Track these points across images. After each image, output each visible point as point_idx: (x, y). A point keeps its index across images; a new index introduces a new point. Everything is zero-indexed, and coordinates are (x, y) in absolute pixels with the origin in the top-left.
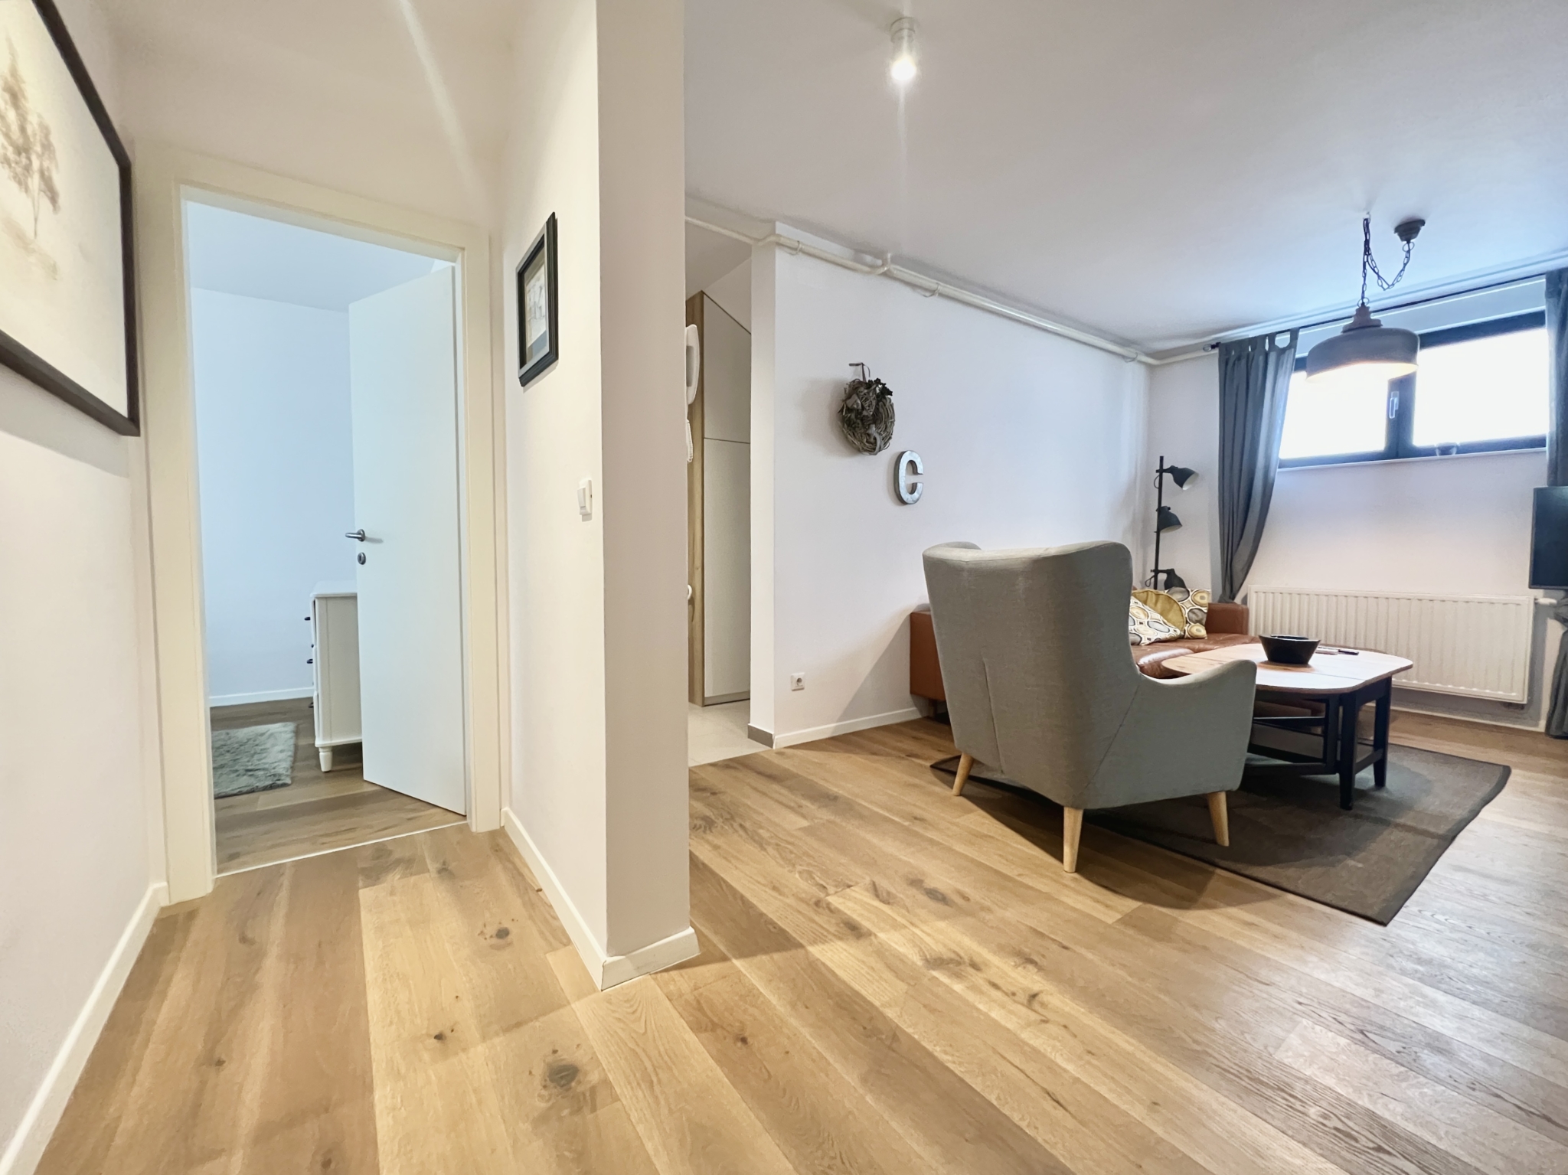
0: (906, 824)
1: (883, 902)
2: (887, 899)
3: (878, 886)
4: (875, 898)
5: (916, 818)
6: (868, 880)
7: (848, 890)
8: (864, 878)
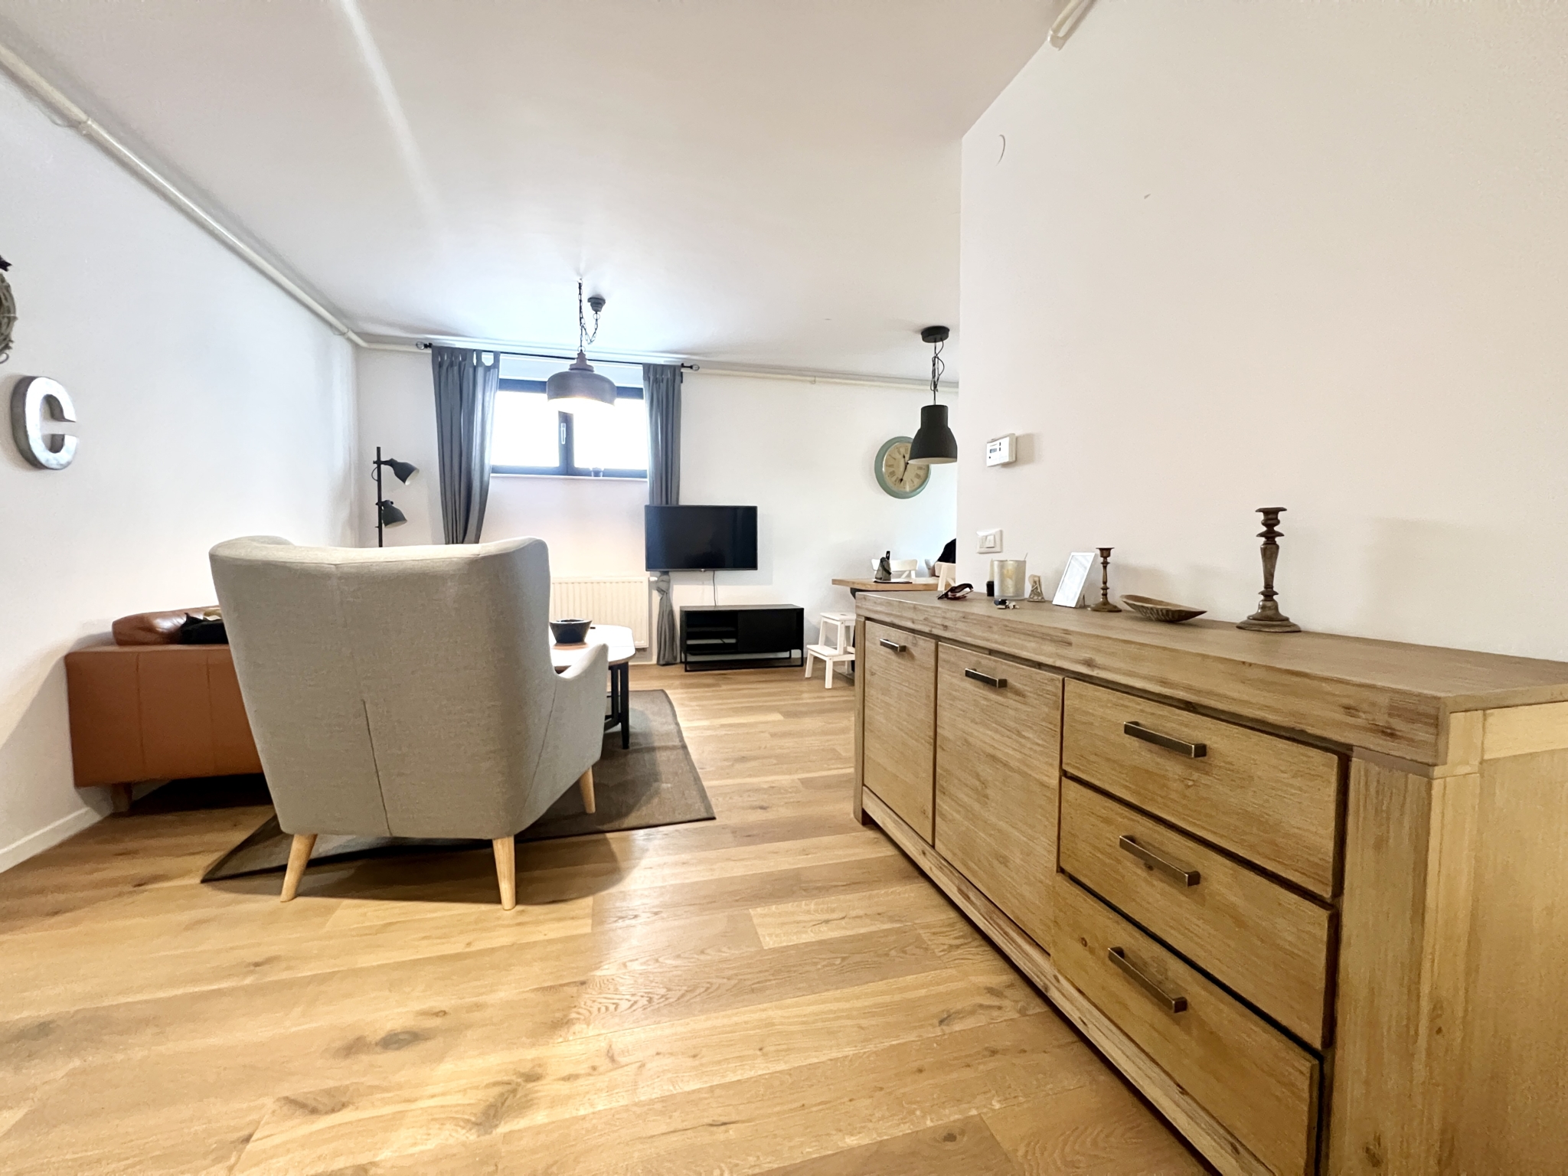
0: (248, 981)
1: (333, 1111)
2: (335, 1100)
3: (301, 1099)
4: (314, 1117)
5: (257, 965)
6: (269, 1102)
7: (250, 1147)
8: (263, 1106)
